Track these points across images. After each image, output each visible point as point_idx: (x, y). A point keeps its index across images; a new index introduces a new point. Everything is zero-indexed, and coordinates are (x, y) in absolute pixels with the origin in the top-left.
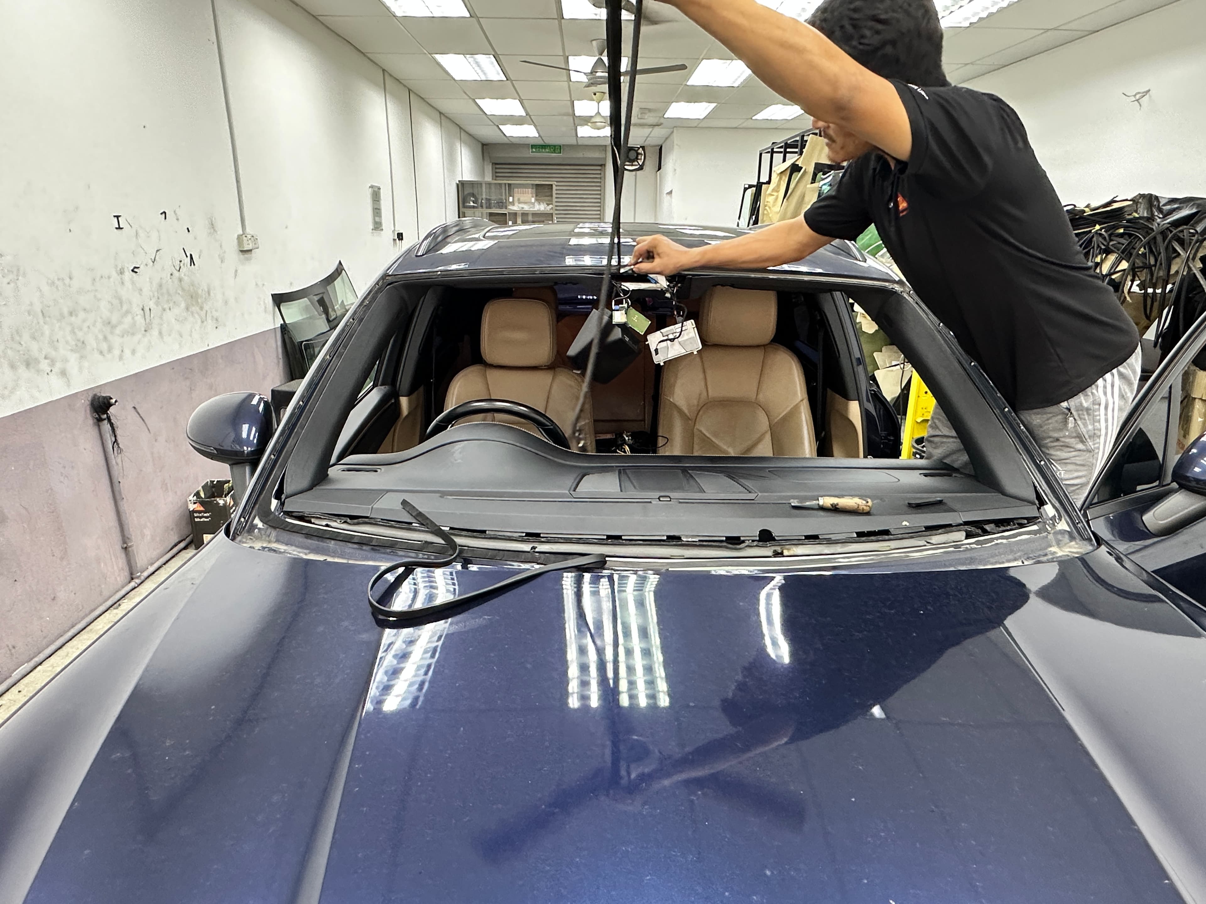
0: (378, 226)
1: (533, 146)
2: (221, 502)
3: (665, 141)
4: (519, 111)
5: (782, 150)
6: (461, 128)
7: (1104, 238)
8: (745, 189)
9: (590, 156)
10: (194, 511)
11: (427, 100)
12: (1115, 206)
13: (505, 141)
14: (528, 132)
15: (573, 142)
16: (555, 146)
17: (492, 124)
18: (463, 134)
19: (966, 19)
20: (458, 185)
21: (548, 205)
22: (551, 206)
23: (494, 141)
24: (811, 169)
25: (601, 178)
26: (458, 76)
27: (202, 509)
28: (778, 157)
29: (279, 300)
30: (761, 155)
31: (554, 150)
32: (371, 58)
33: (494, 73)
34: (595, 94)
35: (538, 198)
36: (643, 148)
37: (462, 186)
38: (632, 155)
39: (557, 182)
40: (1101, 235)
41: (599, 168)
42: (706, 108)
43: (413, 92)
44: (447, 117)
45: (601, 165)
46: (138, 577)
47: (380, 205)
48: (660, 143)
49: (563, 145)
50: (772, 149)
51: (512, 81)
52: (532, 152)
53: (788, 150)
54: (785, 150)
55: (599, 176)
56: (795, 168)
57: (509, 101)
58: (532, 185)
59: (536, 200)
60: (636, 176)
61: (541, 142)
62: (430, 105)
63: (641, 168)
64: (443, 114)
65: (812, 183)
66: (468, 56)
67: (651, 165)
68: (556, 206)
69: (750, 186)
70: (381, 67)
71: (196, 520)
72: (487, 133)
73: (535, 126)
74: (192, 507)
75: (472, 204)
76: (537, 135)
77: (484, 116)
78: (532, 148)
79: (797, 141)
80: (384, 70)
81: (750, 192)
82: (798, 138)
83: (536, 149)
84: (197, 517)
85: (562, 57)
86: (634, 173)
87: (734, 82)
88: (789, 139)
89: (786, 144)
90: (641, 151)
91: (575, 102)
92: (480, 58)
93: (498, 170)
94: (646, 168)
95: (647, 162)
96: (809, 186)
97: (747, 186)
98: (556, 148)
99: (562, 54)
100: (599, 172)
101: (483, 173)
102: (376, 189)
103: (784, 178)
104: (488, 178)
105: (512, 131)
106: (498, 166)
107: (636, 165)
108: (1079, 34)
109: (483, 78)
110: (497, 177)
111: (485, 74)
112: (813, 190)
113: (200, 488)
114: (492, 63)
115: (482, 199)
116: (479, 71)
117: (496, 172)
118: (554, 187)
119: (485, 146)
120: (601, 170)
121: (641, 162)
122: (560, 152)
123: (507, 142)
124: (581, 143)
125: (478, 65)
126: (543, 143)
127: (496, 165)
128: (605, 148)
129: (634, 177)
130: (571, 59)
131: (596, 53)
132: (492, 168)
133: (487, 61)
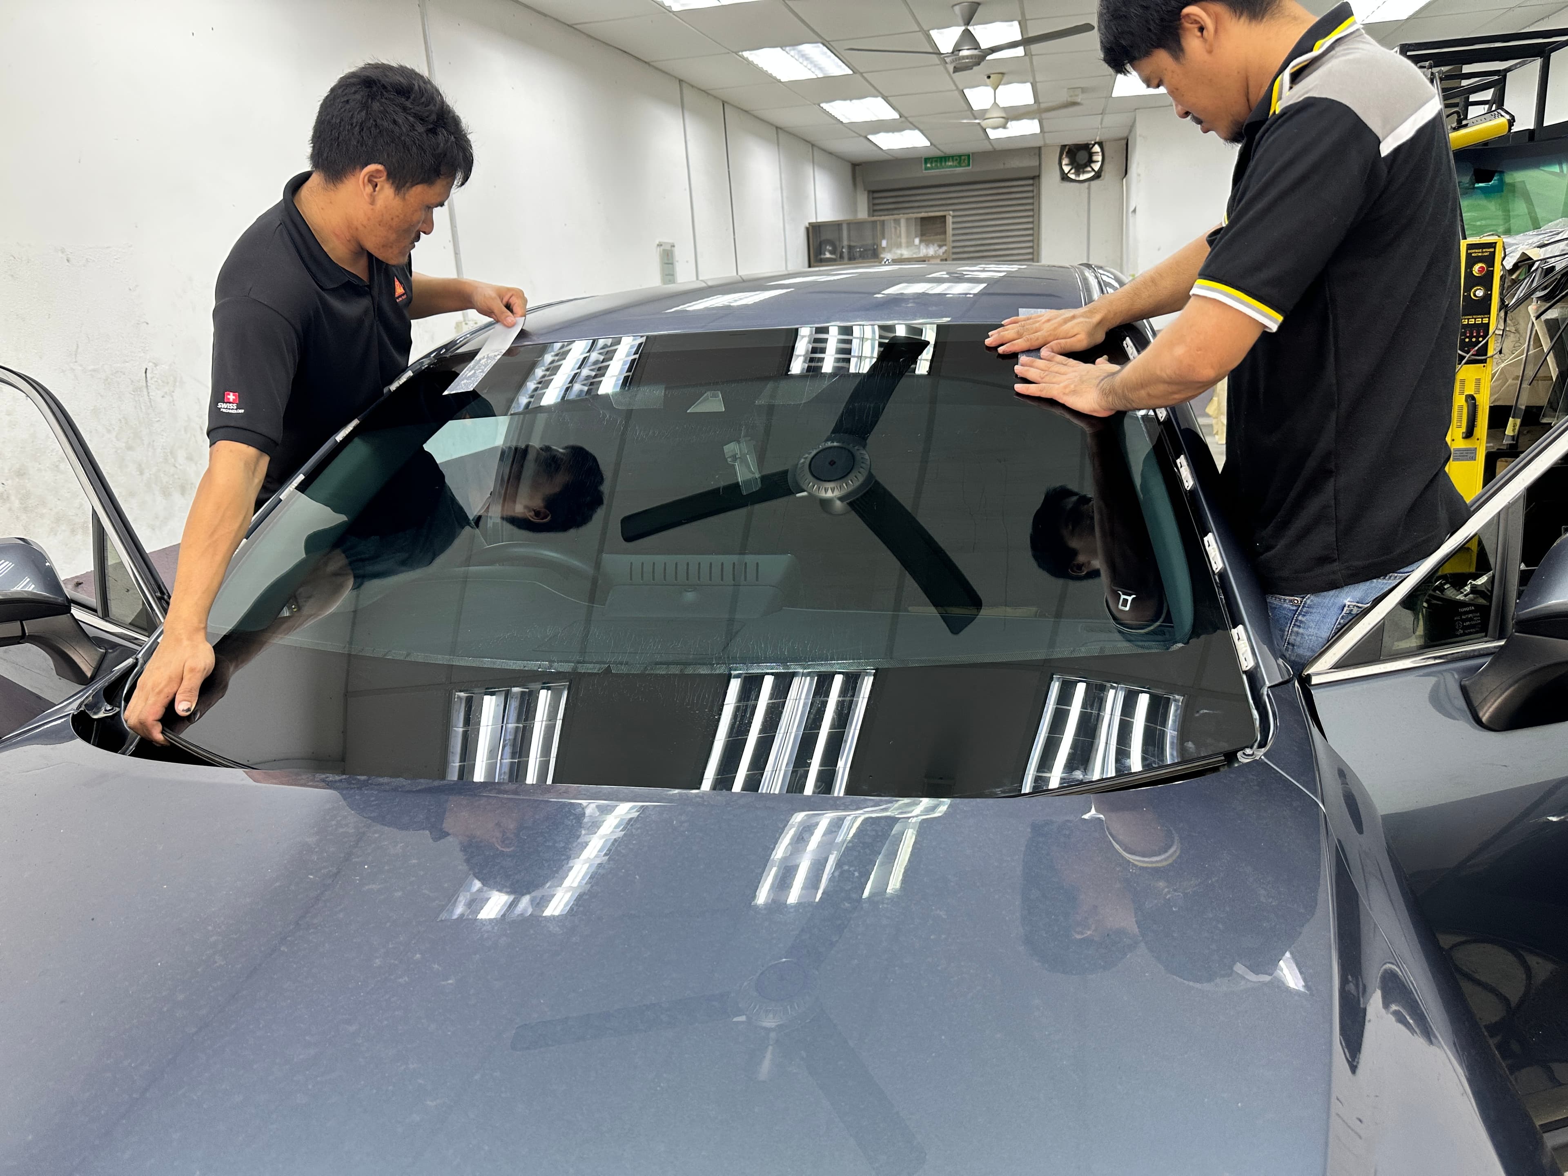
1: (927, 160)
3: (1132, 130)
4: (890, 114)
6: (813, 145)
9: (1016, 166)
11: (755, 113)
13: (882, 156)
14: (914, 140)
15: (986, 147)
16: (960, 156)
17: (856, 135)
18: (817, 152)
20: (807, 229)
21: (940, 246)
22: (944, 248)
23: (864, 159)
25: (1033, 197)
26: (784, 76)
31: (960, 163)
32: (662, 69)
33: (835, 67)
34: (989, 77)
35: (924, 238)
37: (815, 230)
38: (1082, 156)
39: (954, 210)
41: (1031, 182)
43: (728, 103)
44: (785, 131)
45: (1033, 178)
47: (673, 269)
48: (1125, 135)
49: (973, 154)
51: (861, 74)
52: (927, 169)
55: (1030, 194)
57: (869, 101)
58: (916, 218)
59: (921, 241)
60: (1089, 188)
61: (936, 153)
62: (758, 118)
63: (1098, 175)
64: (781, 129)
66: (788, 49)
67: (1112, 170)
68: (954, 247)
70: (676, 78)
73: (921, 131)
75: (828, 255)
76: (928, 144)
77: (840, 126)
78: (926, 163)
80: (681, 81)
83: (931, 163)
85: (920, 33)
86: (1086, 184)
90: (1097, 148)
91: (965, 91)
92: (806, 48)
93: (877, 201)
94: (1106, 175)
95: (1106, 167)
98: (962, 159)
99: (918, 29)
100: (1030, 188)
101: (853, 206)
102: (668, 248)
104: (863, 214)
105: (888, 142)
106: (876, 195)
107: (1089, 172)
109: (821, 75)
110: (874, 211)
111: (820, 69)
114: (826, 53)
115: (843, 247)
117: (874, 205)
118: (949, 220)
119: (857, 167)
120: (1033, 185)
121: (1096, 167)
122: (969, 165)
123: (889, 157)
124: (998, 147)
125: (804, 56)
126: (939, 154)
127: (874, 192)
128: (1038, 152)
129: (1087, 191)
130: (934, 33)
131: (961, 22)
132: (868, 198)
133: (816, 51)
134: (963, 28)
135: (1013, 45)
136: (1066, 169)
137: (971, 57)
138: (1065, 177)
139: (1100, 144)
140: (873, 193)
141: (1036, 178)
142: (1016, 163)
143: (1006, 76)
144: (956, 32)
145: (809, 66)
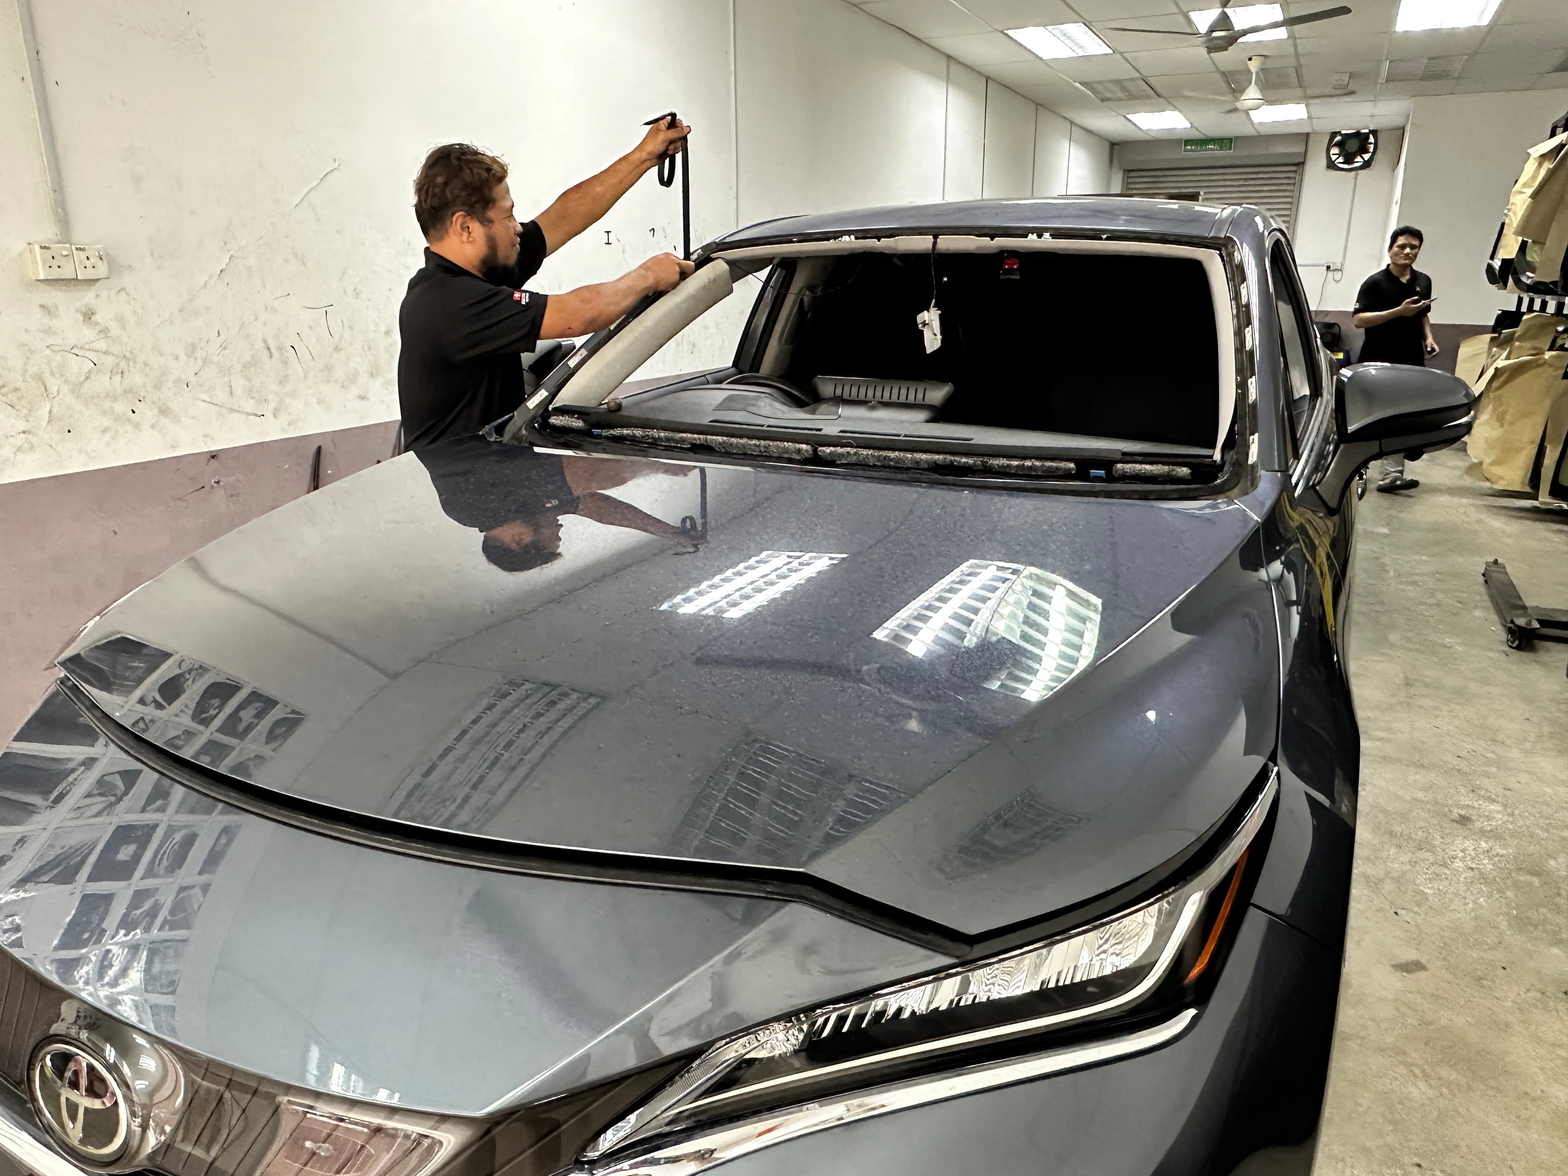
1: (1187, 142)
6: (1072, 123)
9: (1280, 153)
13: (1144, 136)
14: (1174, 121)
15: (1245, 132)
16: (1222, 140)
17: (1115, 114)
18: (1075, 130)
23: (1122, 139)
25: (1294, 184)
26: (1047, 54)
31: (1221, 146)
32: (932, 45)
33: (1096, 47)
36: (1374, 132)
38: (1354, 146)
41: (1294, 168)
43: (990, 79)
44: (1043, 107)
45: (1297, 165)
48: (1403, 124)
49: (1236, 138)
51: (1121, 53)
52: (1185, 151)
55: (1292, 181)
60: (1355, 177)
61: (1195, 135)
63: (1367, 165)
64: (1039, 104)
66: (1050, 28)
67: (1384, 159)
70: (944, 54)
72: (1113, 127)
73: (1184, 112)
76: (1188, 126)
78: (1186, 145)
80: (949, 57)
83: (1190, 145)
85: (1180, 14)
86: (1353, 173)
90: (1371, 137)
92: (1070, 28)
93: (1131, 180)
94: (1376, 164)
95: (1379, 156)
98: (1224, 142)
99: (1179, 11)
100: (1292, 175)
101: (1106, 180)
104: (1116, 190)
105: (1148, 122)
106: (1132, 174)
107: (1358, 161)
109: (1081, 53)
110: (1128, 189)
111: (1081, 48)
114: (1086, 32)
117: (1128, 183)
119: (1116, 147)
120: (1295, 171)
121: (1367, 156)
122: (1230, 149)
123: (1147, 137)
124: (1263, 131)
125: (1066, 36)
126: (1202, 137)
127: (1129, 171)
128: (1306, 137)
129: (1353, 180)
130: (1193, 15)
131: (1219, 5)
132: (1125, 175)
133: (1077, 30)
134: (1221, 10)
135: (1276, 25)
136: (1334, 157)
137: (1224, 38)
138: (1331, 165)
140: (1127, 171)
141: (1300, 164)
142: (1281, 149)
144: (1213, 14)
145: (1071, 45)
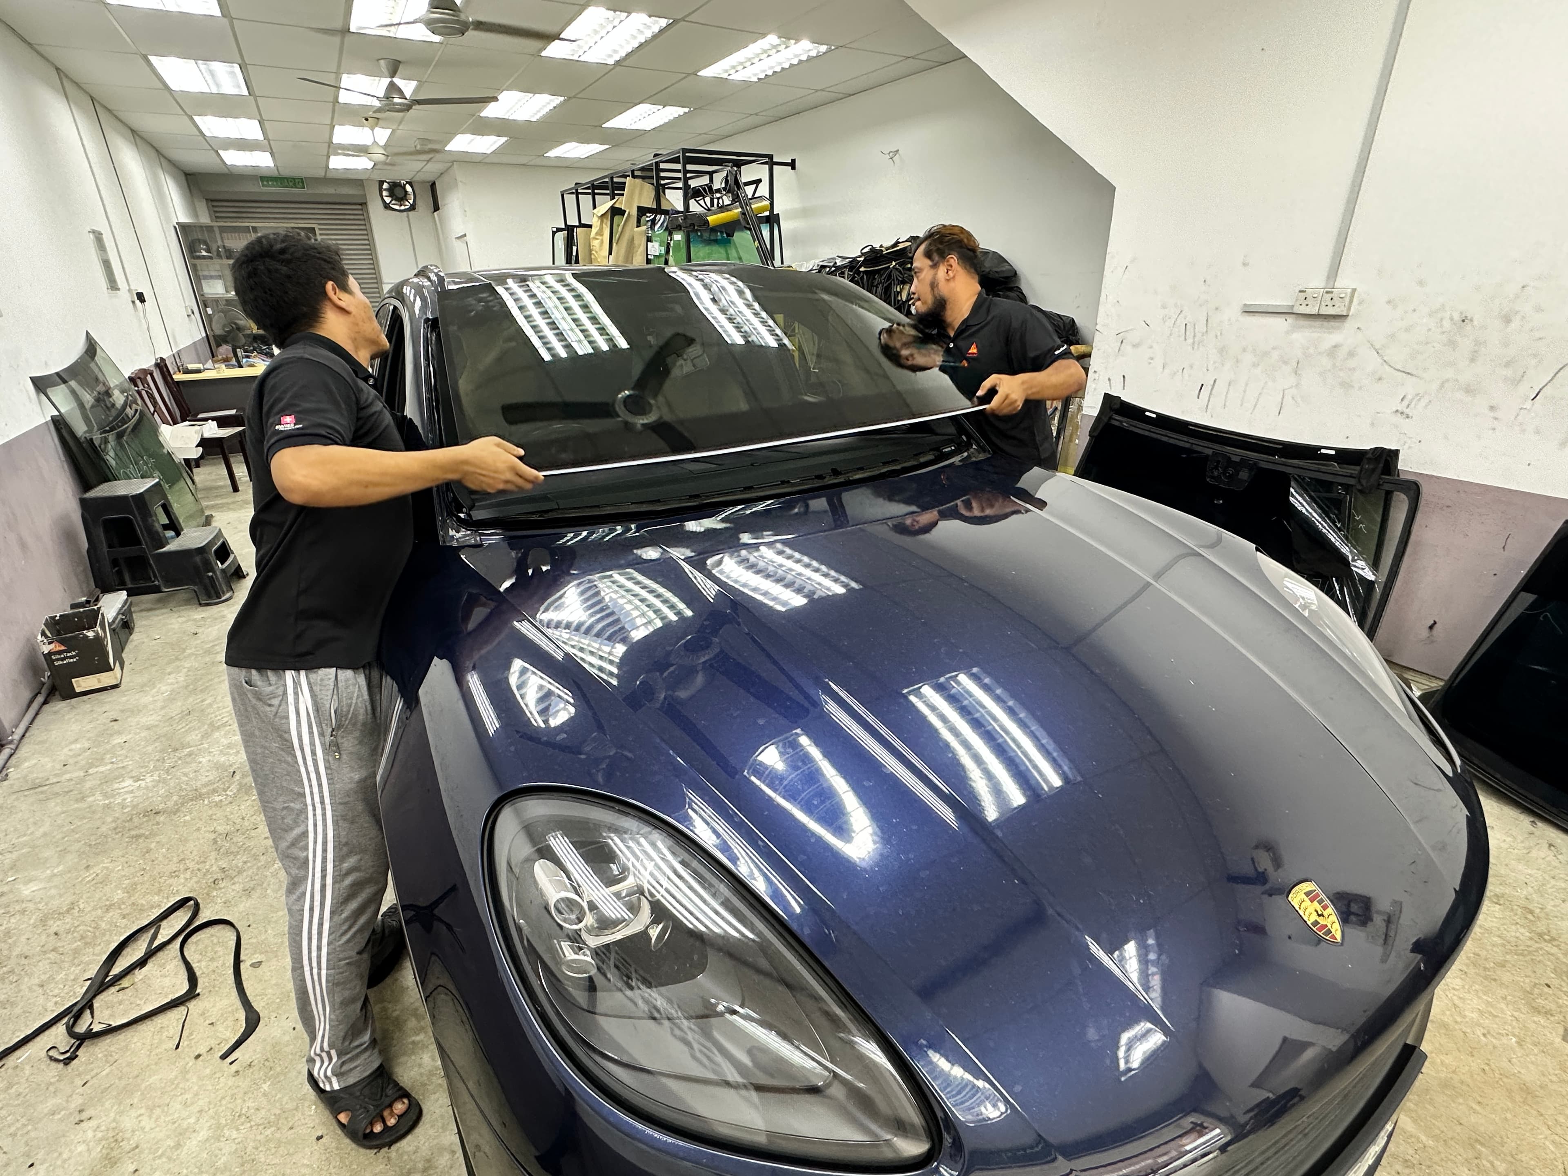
0: (113, 285)
1: (265, 179)
2: (90, 634)
3: (439, 177)
4: (255, 134)
5: (590, 191)
7: (900, 272)
8: (554, 233)
9: (344, 192)
10: (50, 653)
11: (115, 113)
12: (901, 246)
13: (226, 171)
14: (263, 160)
15: (321, 173)
16: (295, 179)
17: (209, 148)
18: (162, 159)
19: (755, 75)
20: (175, 227)
23: (209, 171)
24: (634, 212)
25: (364, 219)
26: (175, 84)
27: (63, 648)
28: (587, 201)
29: (41, 385)
30: (563, 196)
31: (295, 184)
32: (43, 52)
33: (235, 87)
34: (367, 120)
37: (184, 230)
38: (398, 191)
39: (319, 224)
40: (897, 269)
41: (360, 207)
42: (495, 142)
43: (99, 103)
44: (139, 135)
45: (361, 204)
46: (11, 742)
47: (107, 256)
48: (432, 179)
49: (307, 178)
50: (577, 190)
51: (255, 98)
52: (263, 186)
53: (596, 191)
54: (593, 191)
55: (361, 217)
56: (616, 212)
57: (243, 121)
60: (408, 217)
61: (276, 174)
62: (121, 121)
63: (413, 208)
64: (135, 132)
65: (638, 227)
66: (200, 62)
67: (425, 204)
69: (559, 230)
70: (53, 64)
71: (56, 663)
72: (198, 160)
73: (272, 154)
74: (46, 649)
75: (204, 253)
76: (272, 165)
77: (200, 138)
78: (262, 181)
79: (607, 182)
80: (58, 69)
81: (561, 237)
82: (607, 180)
83: (268, 181)
84: (57, 660)
85: (333, 74)
86: (405, 213)
87: (532, 116)
88: (596, 180)
89: (593, 185)
90: (409, 187)
91: (336, 127)
92: (216, 66)
93: (217, 209)
94: (419, 208)
95: (418, 202)
96: (636, 229)
97: (554, 229)
98: (296, 181)
99: (334, 71)
100: (360, 212)
101: (194, 212)
102: (97, 235)
103: (605, 221)
105: (234, 158)
106: (216, 204)
107: (406, 204)
108: (841, 96)
109: (216, 91)
110: (217, 217)
111: (219, 86)
112: (640, 233)
113: (43, 627)
114: (235, 73)
115: (219, 247)
116: (210, 81)
117: (214, 212)
118: (318, 232)
119: (190, 177)
120: (361, 210)
121: (411, 201)
122: (301, 187)
124: (330, 175)
125: (212, 74)
126: (284, 175)
127: (212, 201)
128: (360, 184)
129: (406, 218)
130: (346, 77)
132: (208, 207)
133: (227, 71)
134: (389, 80)
136: (388, 200)
137: (400, 104)
138: (387, 206)
139: (410, 184)
141: (364, 204)
142: (343, 190)
143: (380, 121)
